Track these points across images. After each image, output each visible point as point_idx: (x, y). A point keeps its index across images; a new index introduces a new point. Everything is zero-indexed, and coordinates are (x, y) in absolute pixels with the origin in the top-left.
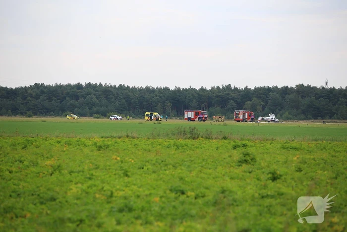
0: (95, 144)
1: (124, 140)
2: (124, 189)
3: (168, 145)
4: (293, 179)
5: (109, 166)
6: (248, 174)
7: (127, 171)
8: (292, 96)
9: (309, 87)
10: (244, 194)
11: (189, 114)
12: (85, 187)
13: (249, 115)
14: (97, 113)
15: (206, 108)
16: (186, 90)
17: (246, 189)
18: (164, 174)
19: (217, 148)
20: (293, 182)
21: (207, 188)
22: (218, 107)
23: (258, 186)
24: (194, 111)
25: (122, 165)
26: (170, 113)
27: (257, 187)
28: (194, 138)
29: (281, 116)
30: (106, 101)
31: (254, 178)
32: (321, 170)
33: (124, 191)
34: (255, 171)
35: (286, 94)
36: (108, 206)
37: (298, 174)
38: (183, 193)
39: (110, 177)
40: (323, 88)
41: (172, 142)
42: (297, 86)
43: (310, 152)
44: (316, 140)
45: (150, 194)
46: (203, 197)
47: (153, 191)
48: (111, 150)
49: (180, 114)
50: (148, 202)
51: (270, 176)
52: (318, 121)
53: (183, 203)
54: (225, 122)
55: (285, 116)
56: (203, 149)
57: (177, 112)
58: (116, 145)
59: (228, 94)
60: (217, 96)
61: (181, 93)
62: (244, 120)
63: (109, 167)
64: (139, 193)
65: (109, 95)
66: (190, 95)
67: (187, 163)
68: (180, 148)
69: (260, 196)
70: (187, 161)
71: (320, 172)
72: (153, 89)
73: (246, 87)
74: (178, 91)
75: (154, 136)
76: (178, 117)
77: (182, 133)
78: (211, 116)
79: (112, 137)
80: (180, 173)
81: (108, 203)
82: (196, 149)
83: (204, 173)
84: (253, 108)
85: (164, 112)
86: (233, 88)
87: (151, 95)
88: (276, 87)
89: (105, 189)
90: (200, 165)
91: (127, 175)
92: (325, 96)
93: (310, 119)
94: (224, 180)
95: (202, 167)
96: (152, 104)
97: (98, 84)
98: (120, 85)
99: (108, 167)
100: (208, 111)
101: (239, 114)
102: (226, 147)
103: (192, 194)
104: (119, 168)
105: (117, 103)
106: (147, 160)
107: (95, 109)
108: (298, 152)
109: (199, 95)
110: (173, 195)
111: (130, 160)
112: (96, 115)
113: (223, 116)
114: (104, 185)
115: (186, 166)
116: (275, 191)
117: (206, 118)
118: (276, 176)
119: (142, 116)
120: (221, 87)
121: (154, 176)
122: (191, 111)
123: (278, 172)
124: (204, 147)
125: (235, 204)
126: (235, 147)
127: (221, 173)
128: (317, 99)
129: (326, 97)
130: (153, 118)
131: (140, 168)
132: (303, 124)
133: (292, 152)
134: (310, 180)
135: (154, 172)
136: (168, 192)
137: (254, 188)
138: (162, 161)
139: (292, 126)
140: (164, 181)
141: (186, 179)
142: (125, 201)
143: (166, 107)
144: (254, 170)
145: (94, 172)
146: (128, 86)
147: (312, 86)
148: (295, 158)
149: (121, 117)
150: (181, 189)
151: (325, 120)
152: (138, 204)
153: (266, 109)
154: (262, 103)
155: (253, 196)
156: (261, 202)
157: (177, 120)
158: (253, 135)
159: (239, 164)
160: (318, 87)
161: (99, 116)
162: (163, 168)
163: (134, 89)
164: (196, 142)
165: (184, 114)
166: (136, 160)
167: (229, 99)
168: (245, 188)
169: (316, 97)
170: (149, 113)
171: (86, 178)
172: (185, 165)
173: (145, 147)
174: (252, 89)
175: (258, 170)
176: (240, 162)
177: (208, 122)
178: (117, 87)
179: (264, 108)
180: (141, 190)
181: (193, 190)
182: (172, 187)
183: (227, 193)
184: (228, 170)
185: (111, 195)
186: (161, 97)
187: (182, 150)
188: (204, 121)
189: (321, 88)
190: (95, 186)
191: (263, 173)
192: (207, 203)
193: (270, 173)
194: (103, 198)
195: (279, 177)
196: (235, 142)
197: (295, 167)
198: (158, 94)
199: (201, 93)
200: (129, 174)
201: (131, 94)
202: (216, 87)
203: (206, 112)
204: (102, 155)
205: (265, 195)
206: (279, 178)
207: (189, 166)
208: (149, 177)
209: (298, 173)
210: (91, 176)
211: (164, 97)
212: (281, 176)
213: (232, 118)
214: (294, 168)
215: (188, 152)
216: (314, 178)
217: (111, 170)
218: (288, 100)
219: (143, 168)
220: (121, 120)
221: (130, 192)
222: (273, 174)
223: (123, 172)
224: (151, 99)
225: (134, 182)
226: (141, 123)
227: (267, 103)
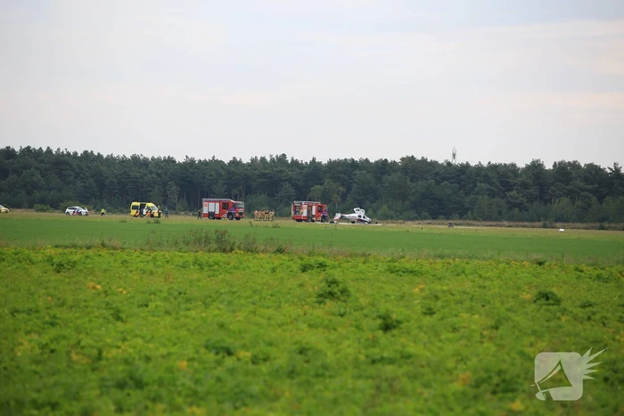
0: (50, 260)
1: (100, 253)
2: (120, 344)
3: (184, 263)
4: (420, 328)
5: (85, 301)
6: (339, 318)
7: (119, 311)
8: (394, 177)
9: (424, 161)
10: (338, 356)
11: (212, 206)
12: (45, 339)
13: (320, 210)
14: (42, 201)
15: (241, 196)
16: (204, 164)
17: (341, 347)
18: (186, 317)
19: (274, 270)
20: (422, 334)
21: (270, 344)
22: (263, 195)
23: (362, 340)
24: (220, 202)
25: (107, 299)
26: (175, 204)
27: (359, 343)
28: (224, 251)
29: (375, 211)
30: (58, 180)
31: (351, 325)
32: (467, 312)
33: (118, 347)
34: (350, 313)
35: (384, 173)
36: (94, 376)
37: (427, 320)
38: (229, 353)
39: (90, 321)
40: (449, 164)
41: (189, 257)
42: (403, 159)
43: (440, 279)
44: (441, 257)
45: (169, 354)
46: (265, 360)
47: (174, 349)
48: (81, 271)
49: (194, 206)
50: (170, 370)
51: (379, 322)
52: (440, 222)
53: (232, 371)
54: (276, 221)
55: (380, 212)
56: (247, 270)
57: (189, 203)
58: (88, 261)
59: (281, 171)
60: (262, 175)
61: (196, 168)
62: (309, 218)
63: (85, 304)
64: (148, 353)
65: (65, 170)
66: (213, 173)
67: (227, 298)
68: (206, 269)
69: (370, 360)
70: (225, 293)
71: (465, 316)
72: (146, 160)
73: (314, 159)
74: (190, 164)
75: (152, 245)
76: (190, 211)
77: (201, 241)
78: (249, 210)
79: (75, 246)
80: (217, 315)
81: (94, 370)
82: (233, 270)
83: (260, 315)
84: (325, 198)
85: (165, 203)
86: (290, 162)
87: (141, 170)
88: (367, 160)
89: (83, 343)
90: (250, 300)
91: (118, 318)
92: (452, 178)
93: (425, 219)
94: (297, 329)
95: (254, 304)
96: (143, 187)
97: (44, 149)
98: (86, 152)
99: (83, 304)
100: (245, 202)
101: (301, 208)
102: (288, 267)
103: (245, 355)
104: (104, 305)
105: (79, 184)
106: (153, 290)
107: (38, 194)
108: (417, 280)
109: (229, 173)
110: (211, 356)
111: (121, 290)
112: (40, 206)
113: (270, 210)
114: (81, 336)
115: (225, 303)
116: (396, 351)
117: (241, 214)
118: (389, 322)
119: (125, 208)
120: (268, 159)
121: (168, 319)
122: (215, 202)
123: (394, 316)
124: (249, 268)
125: (327, 374)
126: (304, 269)
127: (290, 317)
128: (438, 183)
129: (453, 180)
130: (144, 213)
131: (142, 306)
132: (414, 227)
133: (407, 277)
134: (451, 330)
135: (168, 313)
136: (203, 350)
137: (356, 345)
138: (180, 293)
139: (396, 230)
140: (189, 330)
141: (231, 327)
142: (127, 368)
143: (168, 192)
144: (348, 310)
145: (56, 312)
146: (99, 154)
147: (429, 160)
148: (417, 290)
149: (86, 210)
150: (225, 345)
151: (451, 221)
152: (149, 373)
153: (349, 199)
154: (341, 189)
155: (356, 359)
156: (372, 370)
157: (188, 217)
158: (330, 245)
159: (320, 299)
160: (440, 162)
161: (45, 207)
162: (183, 306)
163: (110, 160)
164: (232, 258)
165: (201, 207)
166: (130, 290)
167: (282, 181)
168: (338, 344)
169: (436, 180)
170: (138, 204)
171: (45, 323)
172: (223, 301)
173: (141, 265)
174: (323, 163)
175: (355, 310)
176: (320, 296)
177: (245, 221)
178: (79, 155)
179: (344, 197)
180: (151, 346)
181: (245, 347)
182: (208, 340)
183: (309, 353)
184: (300, 310)
185: (99, 357)
186: (159, 175)
187: (210, 273)
188: (238, 219)
189: (445, 164)
190: (64, 338)
191: (366, 316)
192: (277, 371)
193: (380, 317)
194: (85, 361)
195: (395, 324)
196: (302, 259)
197: (422, 307)
198: (154, 170)
199: (232, 169)
200: (123, 315)
201: (104, 168)
202: (259, 159)
203: (241, 204)
204: (67, 280)
205: (378, 357)
206: (394, 327)
207: (230, 303)
208: (162, 323)
209: (428, 317)
210: (54, 320)
211: (166, 174)
212: (399, 322)
213: (288, 215)
214: (419, 307)
215: (222, 276)
216: (457, 326)
217: (90, 309)
218: (387, 185)
219: (147, 306)
220: (87, 215)
221: (131, 350)
222: (384, 318)
223: (112, 312)
224: (141, 178)
225: (138, 332)
226: (125, 222)
227: (349, 189)
